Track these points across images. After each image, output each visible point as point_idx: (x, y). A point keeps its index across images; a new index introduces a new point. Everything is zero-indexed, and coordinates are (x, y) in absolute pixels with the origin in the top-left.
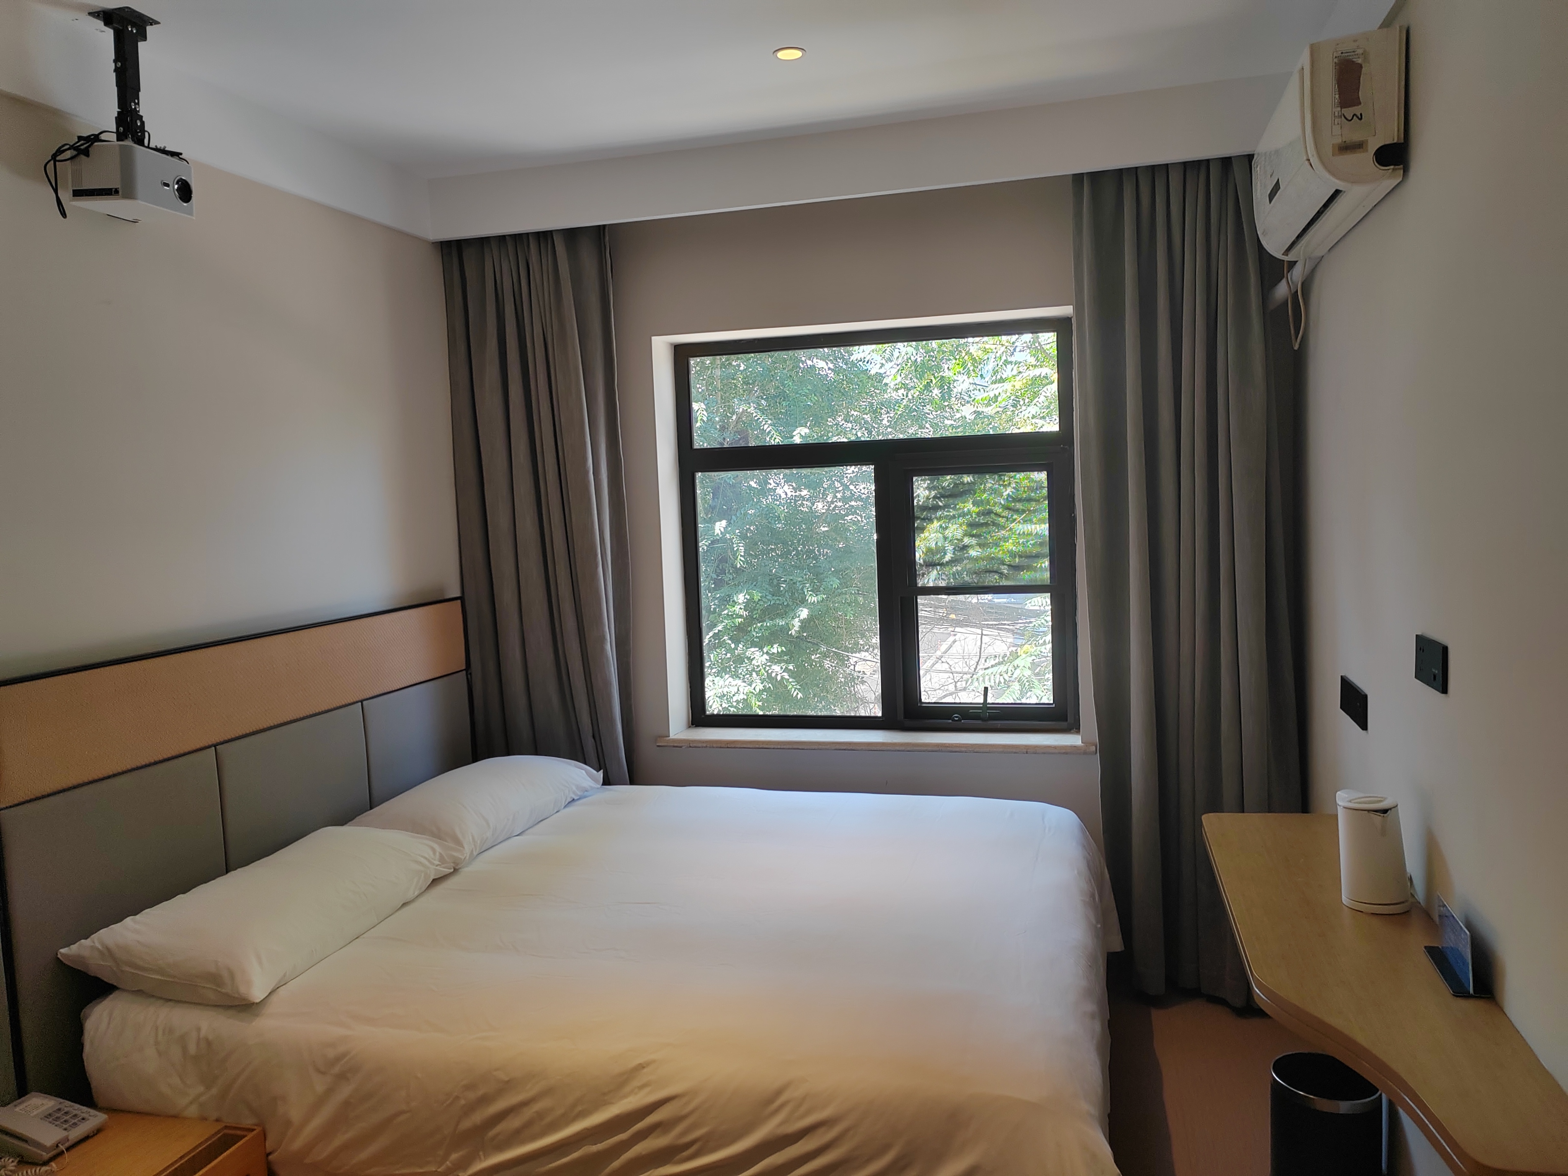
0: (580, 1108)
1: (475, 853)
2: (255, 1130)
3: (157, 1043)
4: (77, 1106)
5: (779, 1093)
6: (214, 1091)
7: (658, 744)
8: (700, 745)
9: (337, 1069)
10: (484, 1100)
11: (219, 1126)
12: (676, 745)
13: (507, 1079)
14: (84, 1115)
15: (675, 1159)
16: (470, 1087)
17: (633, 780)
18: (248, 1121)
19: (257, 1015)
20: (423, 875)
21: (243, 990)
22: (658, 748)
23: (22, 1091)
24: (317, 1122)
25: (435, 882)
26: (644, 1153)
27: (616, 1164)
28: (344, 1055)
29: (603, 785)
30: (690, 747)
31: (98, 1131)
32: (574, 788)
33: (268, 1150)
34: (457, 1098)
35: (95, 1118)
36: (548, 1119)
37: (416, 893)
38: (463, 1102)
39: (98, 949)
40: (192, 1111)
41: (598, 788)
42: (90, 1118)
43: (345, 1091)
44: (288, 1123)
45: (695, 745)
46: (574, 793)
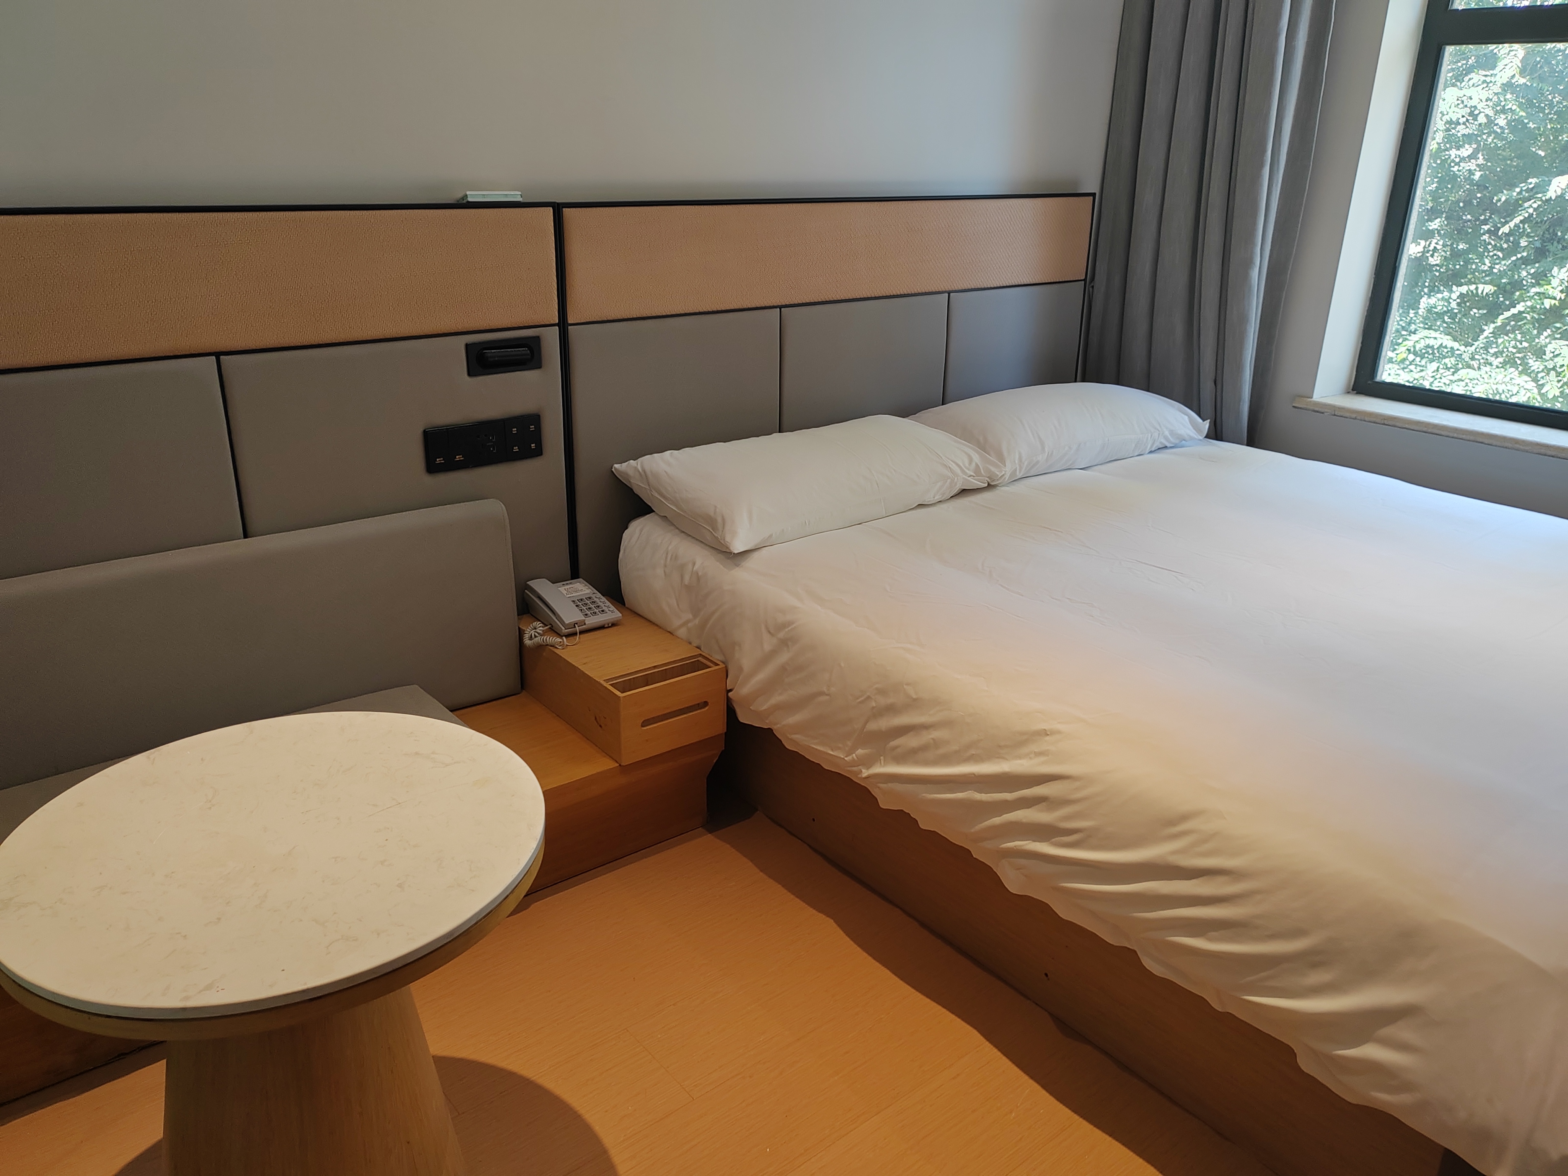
0: (973, 752)
1: (1019, 475)
2: (719, 665)
3: (665, 566)
4: (604, 599)
5: (1185, 817)
6: (697, 621)
7: (1294, 405)
8: (1348, 415)
9: (781, 635)
10: (891, 709)
11: (698, 652)
12: (1317, 409)
13: (914, 697)
14: (604, 608)
15: (1053, 840)
16: (882, 692)
17: (1253, 441)
18: (717, 657)
19: (737, 565)
20: (949, 480)
21: (728, 539)
22: (1294, 409)
23: (575, 574)
24: (761, 676)
25: (964, 492)
26: (1024, 820)
27: (997, 820)
28: (790, 623)
29: (1208, 436)
30: (1335, 415)
31: (614, 625)
32: (1167, 433)
33: (728, 689)
34: (869, 697)
35: (612, 613)
36: (941, 751)
37: (938, 498)
38: (874, 704)
39: (639, 471)
40: (682, 632)
41: (1200, 440)
42: (608, 612)
43: (784, 657)
44: (741, 669)
45: (1341, 414)
46: (1166, 438)
